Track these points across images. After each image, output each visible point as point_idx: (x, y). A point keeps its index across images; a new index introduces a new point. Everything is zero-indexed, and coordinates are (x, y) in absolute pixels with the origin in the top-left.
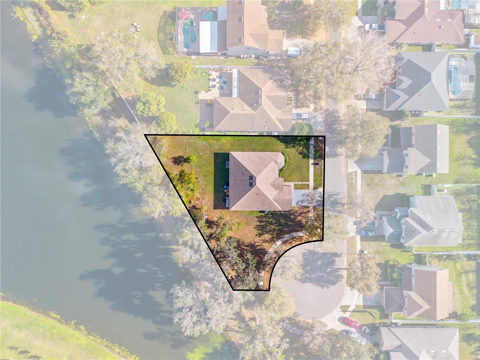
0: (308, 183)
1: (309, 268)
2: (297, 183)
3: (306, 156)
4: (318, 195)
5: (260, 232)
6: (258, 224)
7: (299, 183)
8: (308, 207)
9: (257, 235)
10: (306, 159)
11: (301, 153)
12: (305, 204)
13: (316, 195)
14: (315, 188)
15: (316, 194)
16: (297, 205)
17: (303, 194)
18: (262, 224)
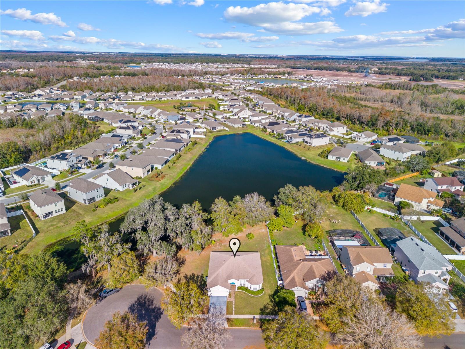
0: (234, 313)
1: (144, 312)
2: (234, 304)
3: (262, 311)
4: (221, 322)
5: (188, 277)
6: (196, 275)
7: (234, 305)
8: (208, 313)
9: (186, 275)
10: (260, 312)
11: (265, 307)
12: (212, 310)
13: (220, 320)
14: (228, 320)
15: (222, 320)
16: (211, 303)
17: (222, 309)
18: (195, 278)
